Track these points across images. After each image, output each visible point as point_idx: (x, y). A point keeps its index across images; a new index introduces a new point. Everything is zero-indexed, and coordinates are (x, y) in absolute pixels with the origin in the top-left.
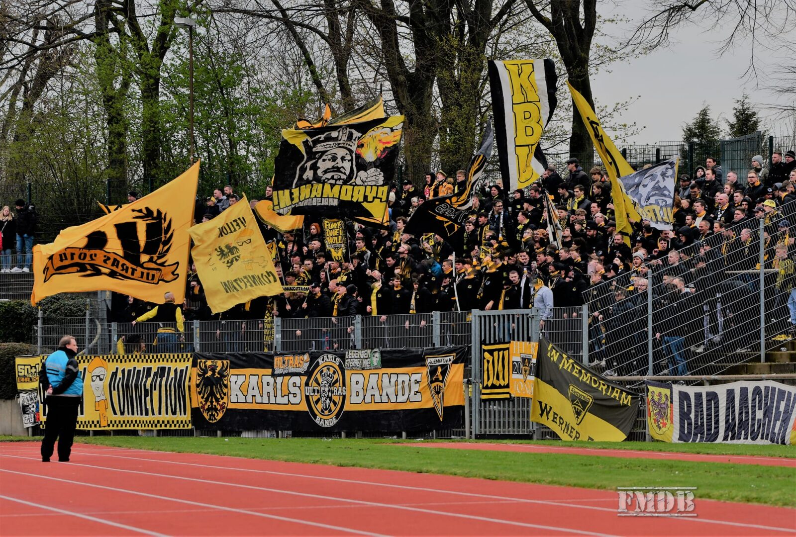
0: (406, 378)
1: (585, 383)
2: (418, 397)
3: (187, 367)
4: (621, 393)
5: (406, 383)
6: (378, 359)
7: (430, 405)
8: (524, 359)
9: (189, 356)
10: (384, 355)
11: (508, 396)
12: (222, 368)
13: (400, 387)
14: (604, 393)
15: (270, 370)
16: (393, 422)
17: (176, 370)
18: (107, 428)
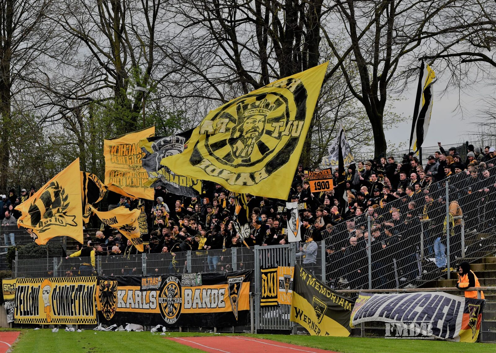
0: (216, 292)
1: (322, 295)
2: (223, 305)
3: (94, 285)
4: (345, 302)
5: (216, 295)
6: (200, 280)
7: (230, 310)
8: (286, 279)
9: (95, 278)
10: (204, 276)
11: (276, 304)
12: (113, 286)
13: (212, 297)
14: (334, 301)
15: (139, 287)
16: (208, 321)
17: (88, 287)
18: (51, 323)
